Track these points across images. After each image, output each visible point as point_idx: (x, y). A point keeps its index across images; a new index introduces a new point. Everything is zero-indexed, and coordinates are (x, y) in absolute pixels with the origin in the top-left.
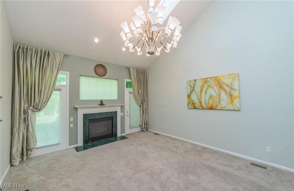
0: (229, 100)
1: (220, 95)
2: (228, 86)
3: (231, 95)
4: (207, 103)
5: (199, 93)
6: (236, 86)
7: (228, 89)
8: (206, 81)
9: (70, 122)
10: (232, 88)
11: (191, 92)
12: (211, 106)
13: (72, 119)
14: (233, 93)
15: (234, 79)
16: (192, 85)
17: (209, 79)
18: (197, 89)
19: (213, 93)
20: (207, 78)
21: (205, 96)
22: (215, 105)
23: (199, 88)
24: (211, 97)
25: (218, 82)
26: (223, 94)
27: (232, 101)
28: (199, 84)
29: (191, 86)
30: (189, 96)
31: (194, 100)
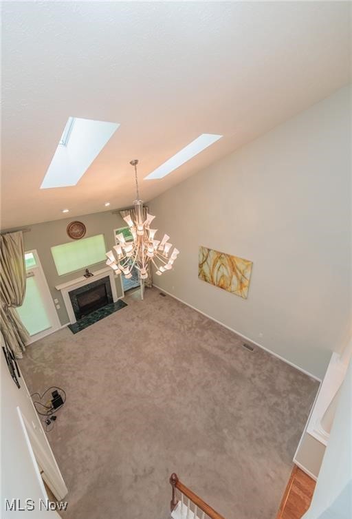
0: (239, 287)
1: (231, 277)
2: (240, 272)
3: (241, 283)
4: (218, 280)
5: (212, 267)
6: (247, 275)
7: (240, 275)
8: (220, 255)
9: (56, 305)
10: (243, 276)
11: (204, 262)
12: (222, 285)
13: (56, 301)
14: (244, 280)
15: (247, 267)
16: (205, 255)
17: (223, 256)
18: (210, 261)
19: (226, 273)
20: (222, 254)
21: (217, 273)
22: (225, 285)
23: (213, 261)
24: (223, 276)
25: (232, 263)
26: (234, 278)
27: (241, 289)
28: (212, 256)
29: (203, 255)
30: (201, 266)
31: (205, 271)
